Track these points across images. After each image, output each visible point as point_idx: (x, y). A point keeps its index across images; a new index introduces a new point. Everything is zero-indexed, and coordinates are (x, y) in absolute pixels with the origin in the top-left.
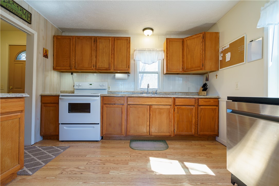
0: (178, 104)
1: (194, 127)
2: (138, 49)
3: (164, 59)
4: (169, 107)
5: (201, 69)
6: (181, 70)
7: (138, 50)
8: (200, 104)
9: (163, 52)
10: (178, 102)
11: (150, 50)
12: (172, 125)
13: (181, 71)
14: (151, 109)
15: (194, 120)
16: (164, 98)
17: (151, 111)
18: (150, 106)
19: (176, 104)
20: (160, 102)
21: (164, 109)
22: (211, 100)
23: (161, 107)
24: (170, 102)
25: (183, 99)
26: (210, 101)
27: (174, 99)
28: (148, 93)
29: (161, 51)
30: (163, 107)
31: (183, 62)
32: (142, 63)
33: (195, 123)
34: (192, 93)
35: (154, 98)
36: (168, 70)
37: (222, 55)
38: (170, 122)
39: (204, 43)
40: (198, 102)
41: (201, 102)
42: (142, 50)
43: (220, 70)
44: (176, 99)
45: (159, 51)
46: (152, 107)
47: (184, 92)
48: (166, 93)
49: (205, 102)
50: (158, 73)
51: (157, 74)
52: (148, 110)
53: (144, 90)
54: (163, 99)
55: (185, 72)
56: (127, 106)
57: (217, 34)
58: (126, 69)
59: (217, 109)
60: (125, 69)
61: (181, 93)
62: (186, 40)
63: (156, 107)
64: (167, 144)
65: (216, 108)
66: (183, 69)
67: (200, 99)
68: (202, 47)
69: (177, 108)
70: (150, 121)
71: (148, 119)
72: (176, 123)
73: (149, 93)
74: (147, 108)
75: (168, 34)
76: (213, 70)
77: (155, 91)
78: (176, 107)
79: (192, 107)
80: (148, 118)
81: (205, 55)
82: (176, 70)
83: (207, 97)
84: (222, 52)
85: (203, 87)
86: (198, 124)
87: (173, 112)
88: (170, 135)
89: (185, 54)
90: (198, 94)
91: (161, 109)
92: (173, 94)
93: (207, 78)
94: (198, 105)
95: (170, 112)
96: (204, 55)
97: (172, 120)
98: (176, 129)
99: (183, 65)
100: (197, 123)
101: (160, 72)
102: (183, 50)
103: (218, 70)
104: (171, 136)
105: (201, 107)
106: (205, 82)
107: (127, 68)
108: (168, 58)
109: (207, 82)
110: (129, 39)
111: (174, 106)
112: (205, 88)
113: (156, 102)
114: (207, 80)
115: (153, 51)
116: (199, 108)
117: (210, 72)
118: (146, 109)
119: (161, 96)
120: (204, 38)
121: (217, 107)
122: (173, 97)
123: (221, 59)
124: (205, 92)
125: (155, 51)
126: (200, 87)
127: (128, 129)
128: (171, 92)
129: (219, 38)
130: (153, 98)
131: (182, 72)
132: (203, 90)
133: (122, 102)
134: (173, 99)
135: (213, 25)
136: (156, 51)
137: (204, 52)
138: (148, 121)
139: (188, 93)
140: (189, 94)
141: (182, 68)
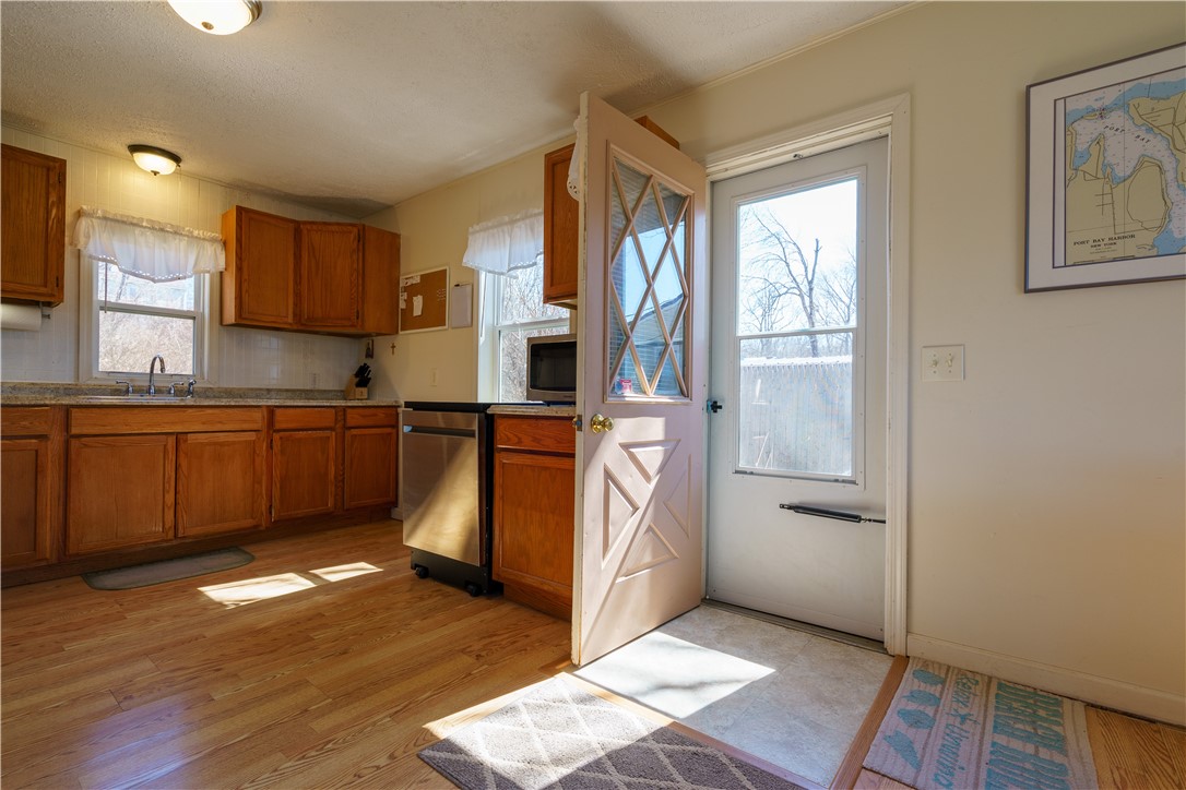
0: (284, 426)
1: (333, 489)
2: (100, 213)
3: (221, 273)
4: (252, 436)
5: (353, 326)
6: (290, 320)
7: (99, 218)
8: (350, 422)
9: (219, 248)
10: (282, 420)
11: (162, 230)
12: (264, 492)
13: (291, 324)
14: (183, 446)
15: (333, 468)
16: (235, 410)
17: (181, 454)
18: (179, 437)
19: (277, 426)
20: (220, 422)
21: (234, 443)
22: (379, 410)
23: (222, 437)
24: (258, 418)
25: (298, 410)
26: (376, 415)
27: (271, 410)
28: (152, 391)
29: (213, 240)
30: (232, 437)
31: (298, 295)
32: (120, 270)
33: (335, 478)
34: (324, 393)
35: (194, 410)
36: (243, 316)
37: (405, 296)
38: (256, 486)
39: (361, 254)
40: (345, 420)
41: (353, 419)
42: (123, 222)
43: (400, 332)
44: (278, 411)
45: (204, 239)
46: (186, 440)
47: (298, 390)
48: (229, 393)
49: (364, 416)
50: (194, 318)
51: (190, 322)
52: (170, 450)
53: (132, 380)
54: (229, 411)
55: (304, 325)
56: (67, 444)
57: (396, 237)
58: (43, 290)
59: (394, 435)
60: (33, 289)
61: (287, 390)
62: (308, 231)
63: (202, 438)
64: (246, 553)
65: (390, 434)
66: (297, 316)
67: (349, 411)
68: (355, 266)
69: (281, 438)
70: (180, 488)
71: (169, 482)
72: (278, 485)
73: (159, 391)
74: (165, 446)
75: (238, 186)
76: (383, 332)
77: (186, 385)
78: (276, 436)
79: (327, 433)
80: (170, 478)
81: (363, 288)
82: (273, 319)
83: (370, 403)
84: (406, 289)
85: (357, 375)
86: (343, 481)
87: (267, 452)
88: (256, 527)
89: (305, 273)
90: (344, 395)
91: (222, 444)
92: (257, 397)
93: (368, 349)
94: (344, 425)
95: (254, 452)
96: (361, 288)
97: (264, 478)
98: (276, 503)
99: (295, 305)
100: (340, 478)
101: (203, 314)
102: (298, 258)
103: (397, 332)
104: (262, 528)
105: (354, 432)
106: (363, 361)
107: (46, 286)
108: (245, 276)
109: (369, 362)
110: (57, 165)
111: (268, 432)
112: (363, 377)
113: (204, 423)
114: (370, 354)
115: (176, 233)
116: (348, 433)
117: (378, 335)
118: (162, 448)
119: (224, 402)
120: (361, 238)
121: (394, 431)
122: (268, 406)
123: (402, 305)
124: (365, 390)
125: (188, 236)
126: (347, 373)
127: (72, 532)
128: (252, 389)
129: (399, 250)
130: (190, 410)
131: (295, 327)
132: (359, 385)
133: (41, 429)
134: (265, 410)
135: (385, 209)
136: (191, 236)
137: (360, 279)
138: (168, 492)
139: (312, 391)
140: (316, 394)
141: (295, 315)
